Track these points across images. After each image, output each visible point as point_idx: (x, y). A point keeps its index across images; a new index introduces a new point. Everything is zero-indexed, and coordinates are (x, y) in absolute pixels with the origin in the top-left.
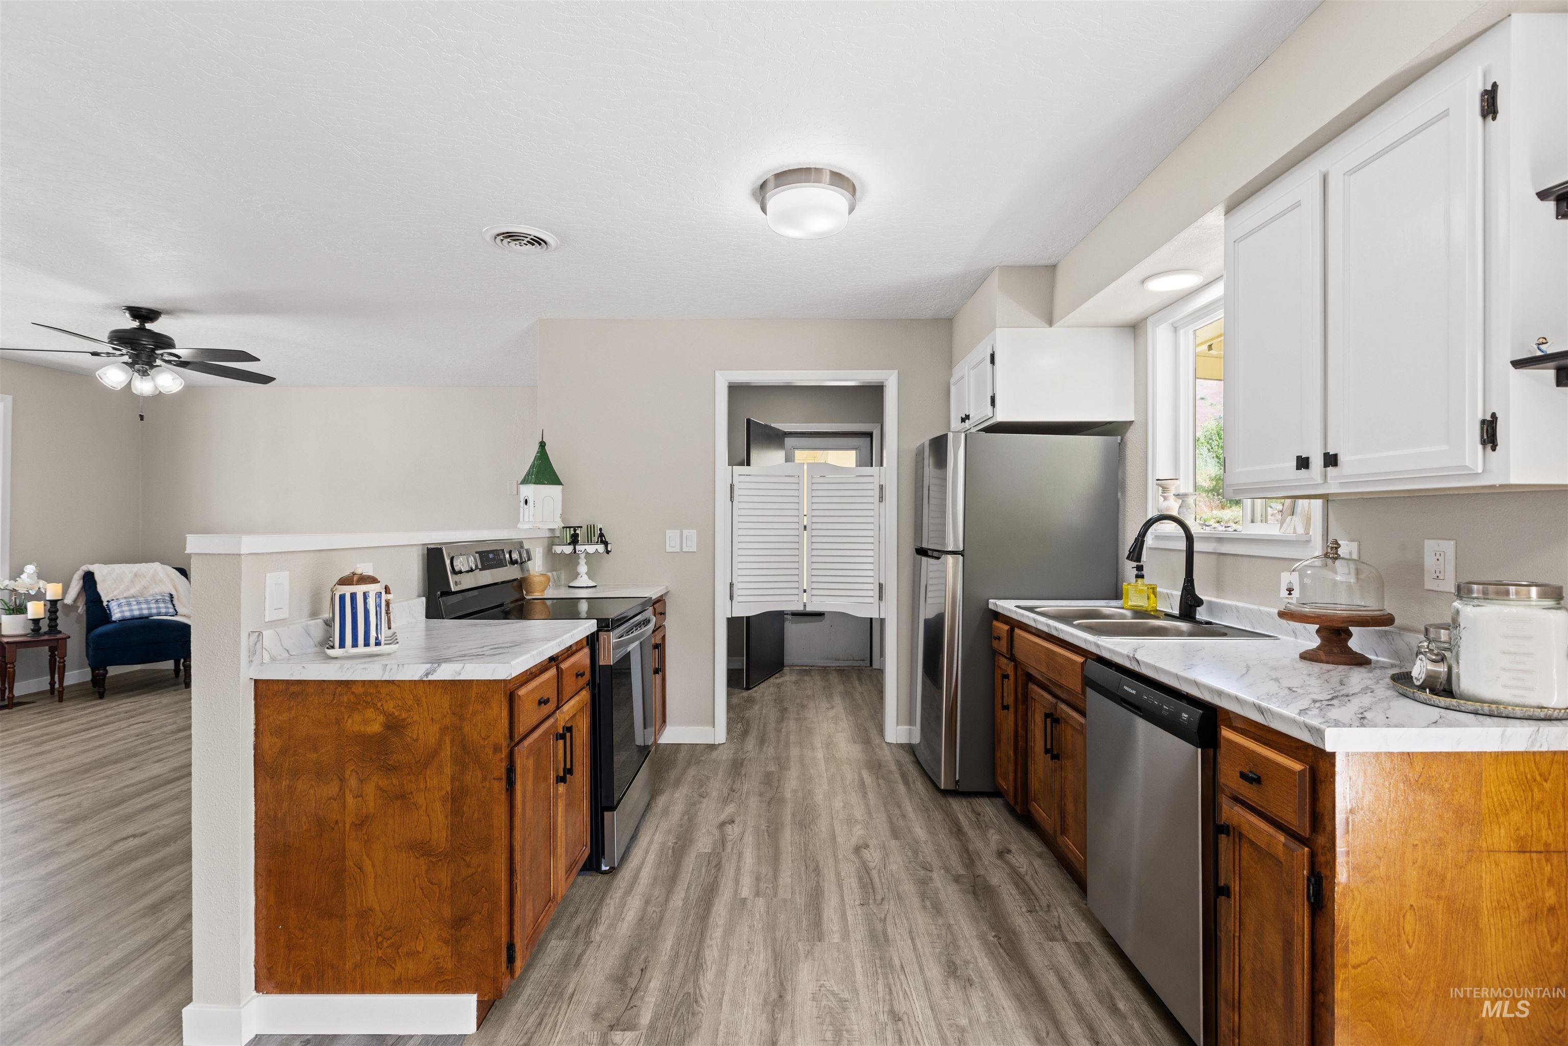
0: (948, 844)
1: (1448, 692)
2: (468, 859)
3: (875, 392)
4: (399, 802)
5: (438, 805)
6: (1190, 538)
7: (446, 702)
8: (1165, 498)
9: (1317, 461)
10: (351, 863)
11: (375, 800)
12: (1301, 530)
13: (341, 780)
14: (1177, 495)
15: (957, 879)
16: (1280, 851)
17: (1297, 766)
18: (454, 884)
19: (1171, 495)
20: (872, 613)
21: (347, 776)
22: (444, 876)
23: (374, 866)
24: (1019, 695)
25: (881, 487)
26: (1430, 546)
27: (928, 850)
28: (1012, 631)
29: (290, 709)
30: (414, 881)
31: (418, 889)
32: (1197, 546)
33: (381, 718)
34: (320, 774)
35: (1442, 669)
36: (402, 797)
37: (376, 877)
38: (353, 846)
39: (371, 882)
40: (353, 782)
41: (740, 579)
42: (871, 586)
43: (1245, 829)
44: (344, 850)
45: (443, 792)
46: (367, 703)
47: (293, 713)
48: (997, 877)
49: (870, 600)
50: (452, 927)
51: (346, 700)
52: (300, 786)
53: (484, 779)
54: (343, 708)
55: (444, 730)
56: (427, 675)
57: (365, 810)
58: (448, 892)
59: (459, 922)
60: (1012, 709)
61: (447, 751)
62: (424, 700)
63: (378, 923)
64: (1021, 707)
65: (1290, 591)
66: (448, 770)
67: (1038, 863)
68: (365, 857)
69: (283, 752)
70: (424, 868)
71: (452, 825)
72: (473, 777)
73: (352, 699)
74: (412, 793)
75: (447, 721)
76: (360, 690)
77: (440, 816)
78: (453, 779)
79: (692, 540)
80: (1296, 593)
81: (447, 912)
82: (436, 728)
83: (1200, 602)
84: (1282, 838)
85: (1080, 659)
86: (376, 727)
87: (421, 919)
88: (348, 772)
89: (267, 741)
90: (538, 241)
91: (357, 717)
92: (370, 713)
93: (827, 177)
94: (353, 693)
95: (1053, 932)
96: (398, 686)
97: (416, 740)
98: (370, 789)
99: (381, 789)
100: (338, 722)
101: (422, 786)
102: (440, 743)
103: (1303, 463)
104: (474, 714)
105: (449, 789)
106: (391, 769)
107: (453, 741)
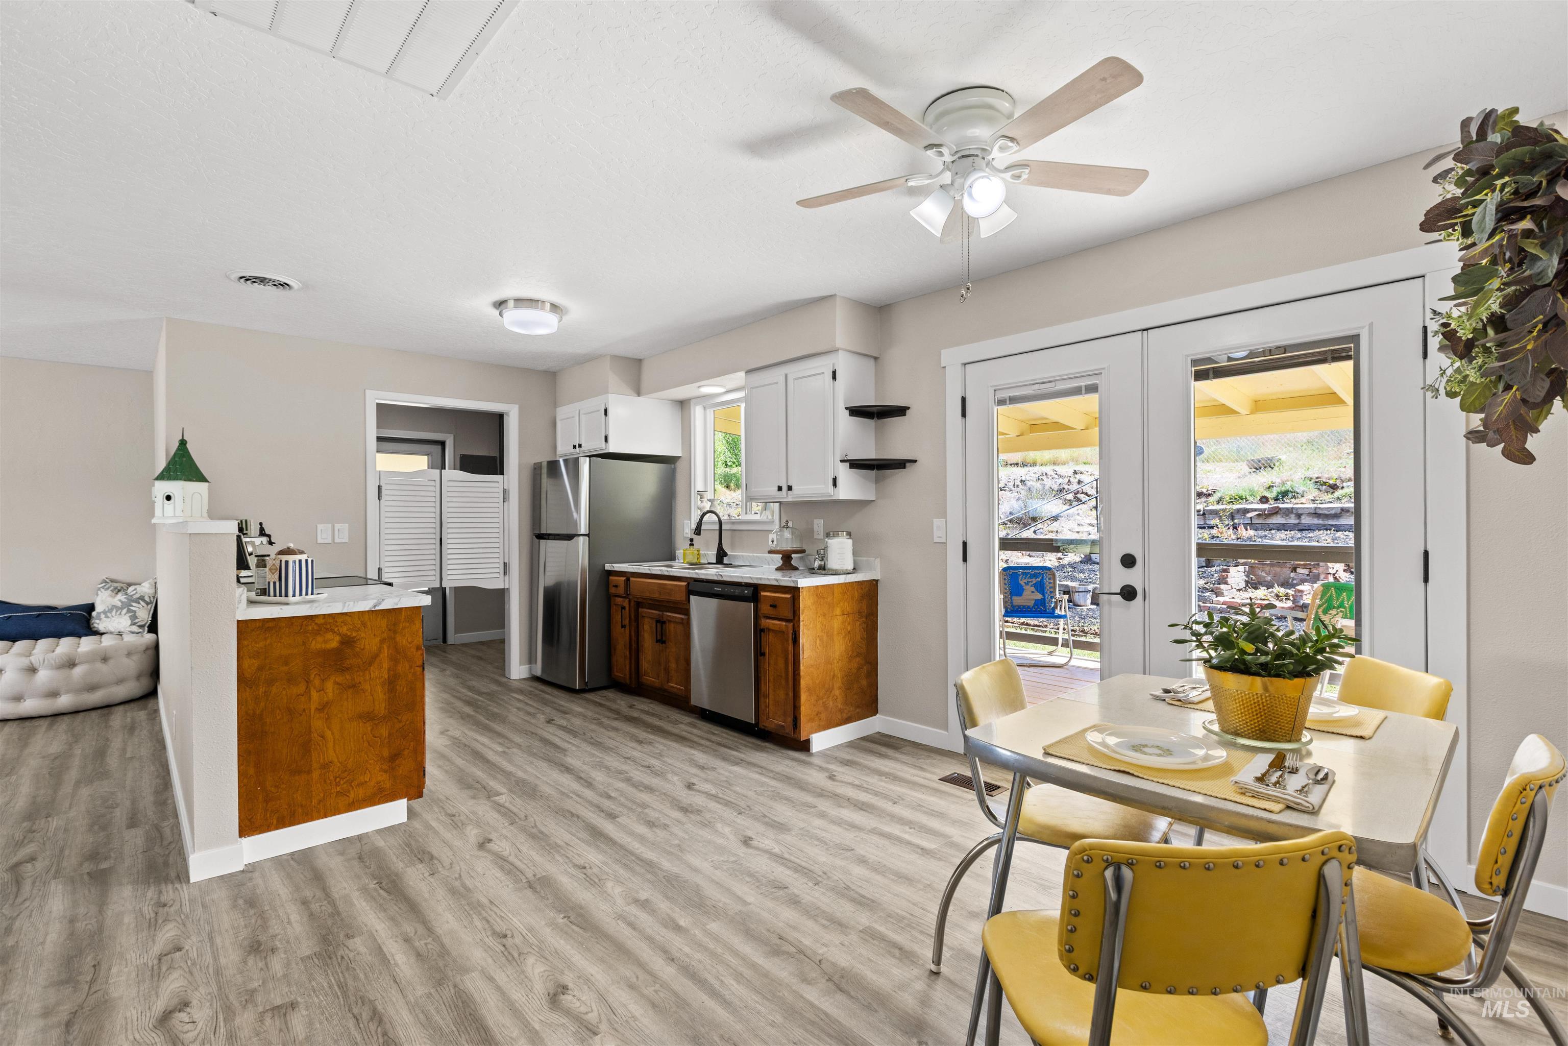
0: (598, 709)
1: (824, 569)
2: (400, 718)
3: (499, 419)
4: (351, 691)
5: (379, 688)
6: (720, 523)
7: (384, 623)
8: (702, 502)
9: (785, 488)
10: (316, 735)
11: (333, 691)
12: (770, 517)
13: (307, 682)
14: (709, 500)
15: (616, 719)
16: (784, 629)
17: (789, 596)
18: (390, 735)
19: (705, 499)
20: (498, 585)
21: (311, 679)
22: (384, 731)
23: (333, 734)
24: (633, 617)
25: (505, 490)
26: (816, 521)
27: (589, 714)
28: (628, 580)
29: (266, 639)
30: (363, 738)
31: (366, 743)
32: (724, 527)
33: (338, 638)
34: (291, 680)
35: (823, 563)
36: (354, 686)
37: (334, 741)
38: (318, 724)
39: (331, 744)
40: (317, 682)
41: (387, 564)
42: (497, 565)
43: (771, 627)
44: (310, 727)
45: (383, 679)
46: (327, 629)
47: (268, 641)
48: (636, 714)
49: (497, 575)
50: (390, 761)
51: (310, 628)
52: (274, 690)
53: (411, 667)
54: (308, 635)
55: (382, 641)
56: (375, 606)
57: (325, 699)
58: (387, 740)
59: (394, 757)
60: (627, 627)
61: (385, 652)
62: (369, 623)
63: (336, 770)
64: (634, 624)
65: (773, 541)
66: (386, 665)
67: (651, 705)
68: (326, 729)
69: (260, 668)
70: (369, 729)
71: (389, 698)
72: (403, 667)
73: (316, 627)
74: (360, 683)
75: (385, 635)
76: (321, 621)
77: (380, 694)
78: (389, 670)
79: (343, 533)
80: (775, 542)
81: (386, 753)
82: (377, 640)
83: (726, 554)
84: (784, 623)
85: (684, 584)
86: (334, 643)
87: (367, 761)
88: (312, 676)
89: (246, 663)
90: (284, 285)
91: (320, 639)
92: (329, 636)
93: (548, 306)
94: (316, 624)
95: (676, 722)
96: (350, 616)
97: (363, 649)
98: (329, 686)
99: (338, 684)
100: (304, 643)
101: (367, 678)
102: (380, 650)
103: (780, 489)
104: (404, 628)
105: (386, 677)
106: (343, 670)
107: (389, 647)
